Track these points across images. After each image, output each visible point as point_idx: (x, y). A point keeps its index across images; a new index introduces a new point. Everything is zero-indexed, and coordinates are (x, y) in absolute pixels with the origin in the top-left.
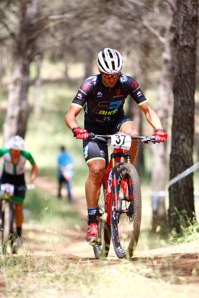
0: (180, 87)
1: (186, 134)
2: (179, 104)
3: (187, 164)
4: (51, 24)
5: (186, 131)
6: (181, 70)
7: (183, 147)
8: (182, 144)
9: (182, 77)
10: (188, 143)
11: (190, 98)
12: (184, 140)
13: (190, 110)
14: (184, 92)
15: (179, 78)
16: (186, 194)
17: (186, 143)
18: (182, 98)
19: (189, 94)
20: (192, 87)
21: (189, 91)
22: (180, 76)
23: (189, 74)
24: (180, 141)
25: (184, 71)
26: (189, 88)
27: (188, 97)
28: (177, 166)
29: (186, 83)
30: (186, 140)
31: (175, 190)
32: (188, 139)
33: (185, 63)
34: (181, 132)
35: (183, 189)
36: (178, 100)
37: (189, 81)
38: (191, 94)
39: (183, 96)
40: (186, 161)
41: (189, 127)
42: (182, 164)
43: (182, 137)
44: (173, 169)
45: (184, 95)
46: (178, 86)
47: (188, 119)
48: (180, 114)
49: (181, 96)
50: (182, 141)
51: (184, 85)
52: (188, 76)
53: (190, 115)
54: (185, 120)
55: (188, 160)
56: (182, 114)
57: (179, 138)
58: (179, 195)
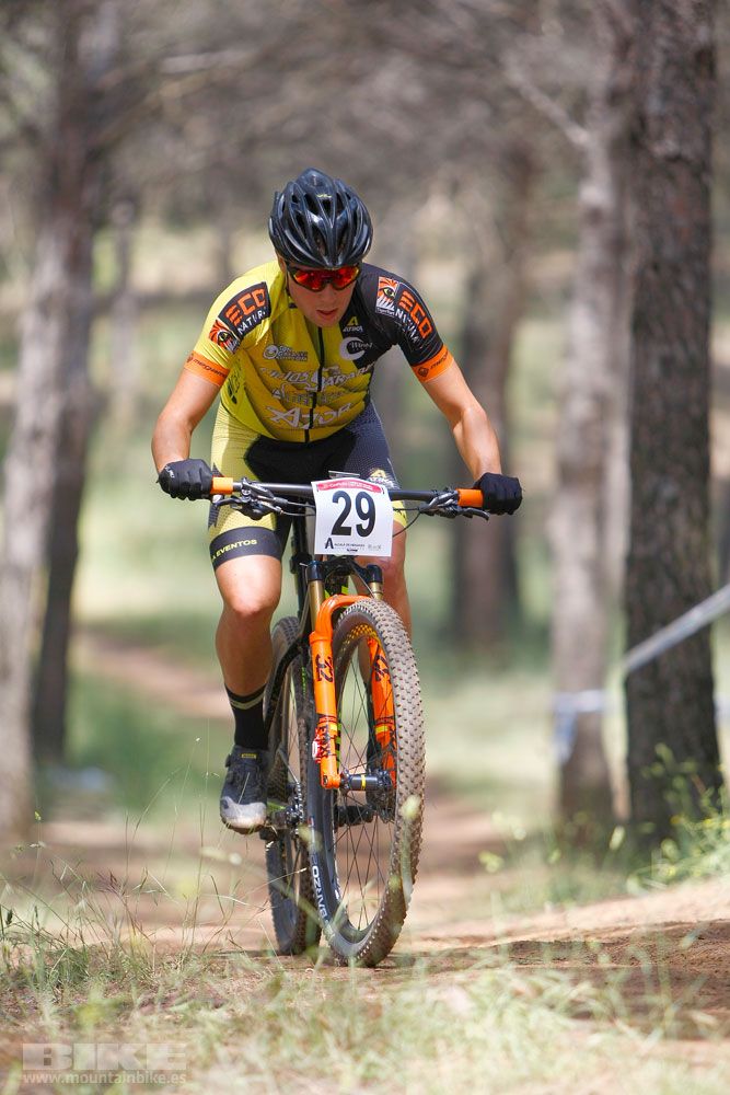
0: (656, 308)
1: (681, 479)
2: (654, 369)
4: (170, 91)
5: (682, 470)
6: (658, 246)
7: (672, 531)
8: (666, 517)
9: (664, 271)
10: (689, 513)
11: (693, 348)
12: (673, 504)
14: (670, 327)
15: (650, 274)
16: (687, 701)
17: (682, 513)
18: (666, 350)
19: (688, 335)
20: (701, 307)
21: (689, 323)
22: (656, 267)
23: (687, 261)
24: (660, 508)
25: (670, 251)
26: (688, 311)
27: (684, 343)
28: (650, 597)
29: (677, 294)
30: (683, 502)
31: (649, 686)
32: (689, 500)
33: (672, 218)
34: (663, 472)
35: (677, 682)
36: (648, 356)
37: (689, 286)
38: (695, 333)
39: (666, 340)
40: (684, 577)
41: (693, 454)
42: (669, 590)
43: (669, 490)
44: (639, 611)
45: (672, 336)
46: (649, 304)
47: (687, 423)
48: (658, 405)
49: (658, 343)
50: (667, 505)
51: (672, 301)
52: (684, 267)
53: (695, 410)
54: (676, 428)
55: (692, 576)
56: (667, 408)
57: (655, 495)
58: (663, 704)
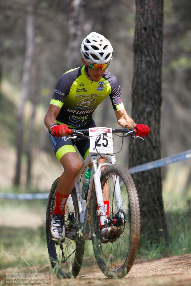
0: (145, 44)
1: (153, 105)
2: (144, 66)
3: (154, 144)
5: (153, 102)
6: (146, 22)
8: (148, 119)
9: (148, 30)
11: (158, 58)
12: (150, 113)
13: (158, 73)
14: (150, 51)
15: (143, 31)
16: (154, 184)
17: (153, 117)
18: (148, 59)
19: (156, 54)
21: (156, 49)
22: (145, 29)
23: (156, 27)
24: (145, 115)
25: (150, 23)
26: (156, 45)
27: (155, 57)
28: (141, 148)
29: (153, 39)
30: (153, 114)
31: (140, 179)
32: (155, 112)
33: (151, 11)
34: (147, 102)
35: (150, 178)
36: (142, 61)
37: (157, 36)
38: (158, 52)
39: (149, 55)
40: (153, 140)
41: (157, 96)
43: (148, 109)
44: (137, 152)
45: (151, 54)
46: (142, 42)
47: (155, 85)
48: (145, 79)
49: (146, 56)
50: (147, 115)
51: (151, 41)
52: (155, 29)
54: (151, 87)
55: (156, 140)
56: (148, 79)
57: (144, 110)
58: (145, 185)
